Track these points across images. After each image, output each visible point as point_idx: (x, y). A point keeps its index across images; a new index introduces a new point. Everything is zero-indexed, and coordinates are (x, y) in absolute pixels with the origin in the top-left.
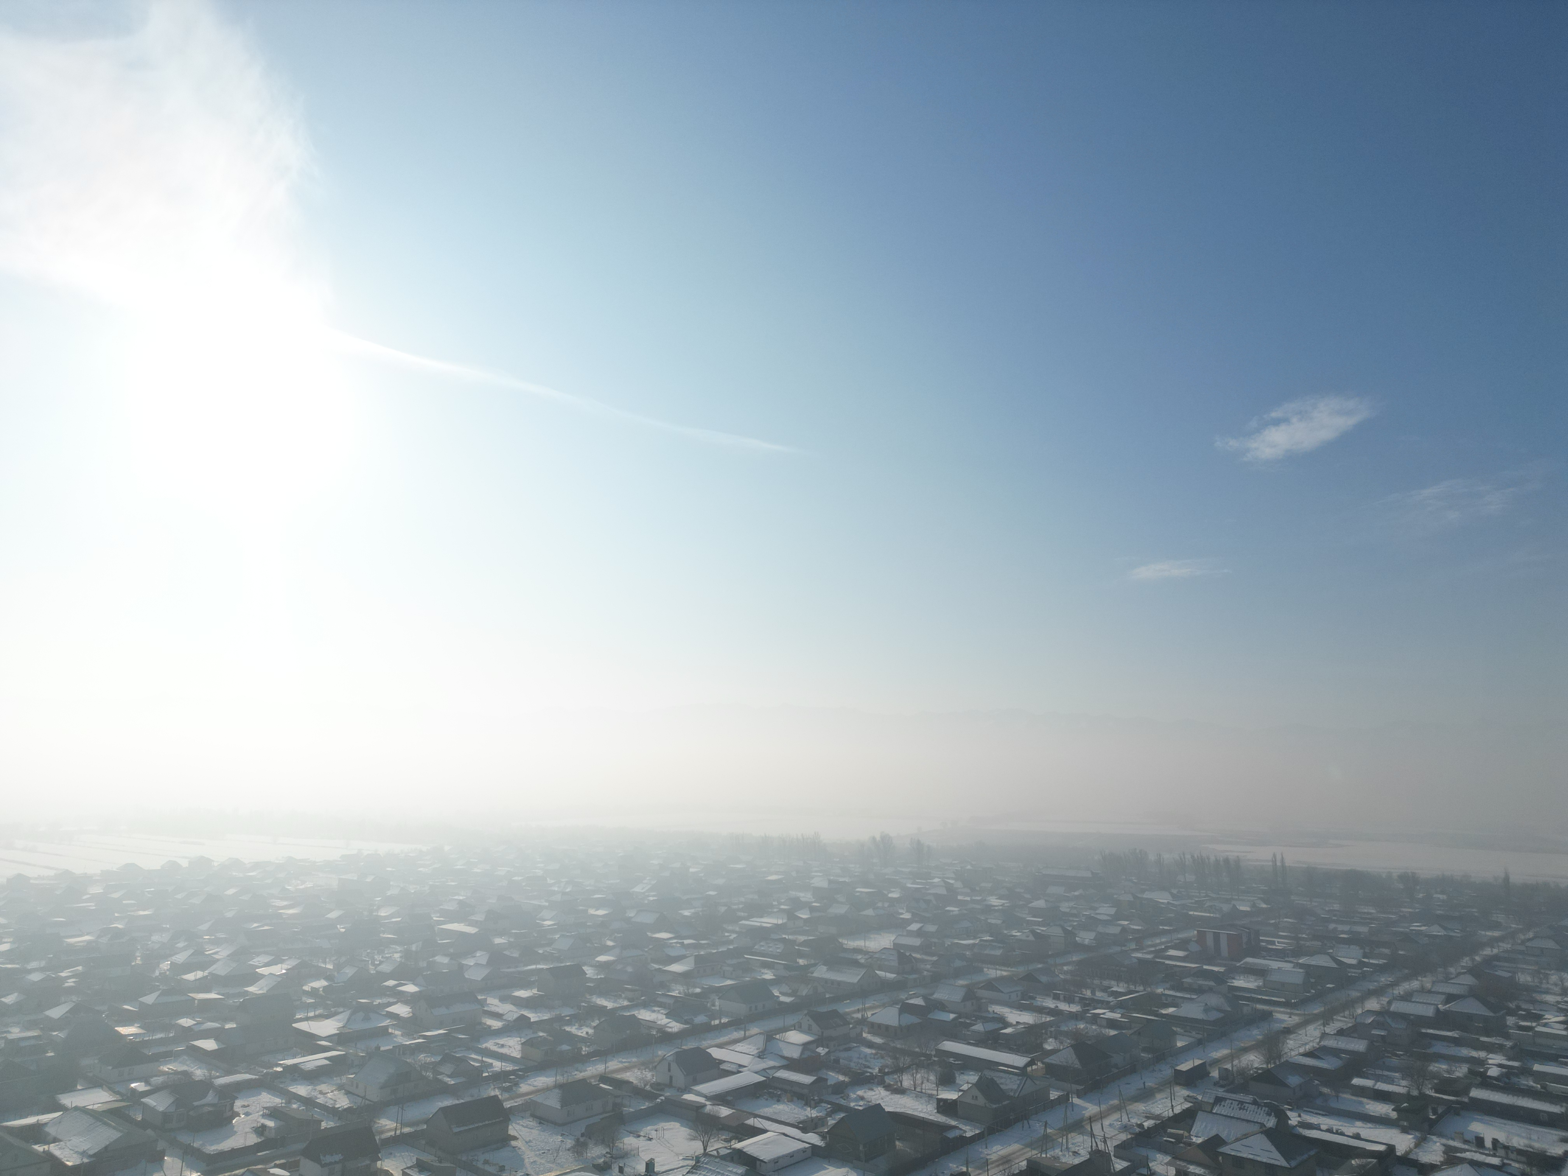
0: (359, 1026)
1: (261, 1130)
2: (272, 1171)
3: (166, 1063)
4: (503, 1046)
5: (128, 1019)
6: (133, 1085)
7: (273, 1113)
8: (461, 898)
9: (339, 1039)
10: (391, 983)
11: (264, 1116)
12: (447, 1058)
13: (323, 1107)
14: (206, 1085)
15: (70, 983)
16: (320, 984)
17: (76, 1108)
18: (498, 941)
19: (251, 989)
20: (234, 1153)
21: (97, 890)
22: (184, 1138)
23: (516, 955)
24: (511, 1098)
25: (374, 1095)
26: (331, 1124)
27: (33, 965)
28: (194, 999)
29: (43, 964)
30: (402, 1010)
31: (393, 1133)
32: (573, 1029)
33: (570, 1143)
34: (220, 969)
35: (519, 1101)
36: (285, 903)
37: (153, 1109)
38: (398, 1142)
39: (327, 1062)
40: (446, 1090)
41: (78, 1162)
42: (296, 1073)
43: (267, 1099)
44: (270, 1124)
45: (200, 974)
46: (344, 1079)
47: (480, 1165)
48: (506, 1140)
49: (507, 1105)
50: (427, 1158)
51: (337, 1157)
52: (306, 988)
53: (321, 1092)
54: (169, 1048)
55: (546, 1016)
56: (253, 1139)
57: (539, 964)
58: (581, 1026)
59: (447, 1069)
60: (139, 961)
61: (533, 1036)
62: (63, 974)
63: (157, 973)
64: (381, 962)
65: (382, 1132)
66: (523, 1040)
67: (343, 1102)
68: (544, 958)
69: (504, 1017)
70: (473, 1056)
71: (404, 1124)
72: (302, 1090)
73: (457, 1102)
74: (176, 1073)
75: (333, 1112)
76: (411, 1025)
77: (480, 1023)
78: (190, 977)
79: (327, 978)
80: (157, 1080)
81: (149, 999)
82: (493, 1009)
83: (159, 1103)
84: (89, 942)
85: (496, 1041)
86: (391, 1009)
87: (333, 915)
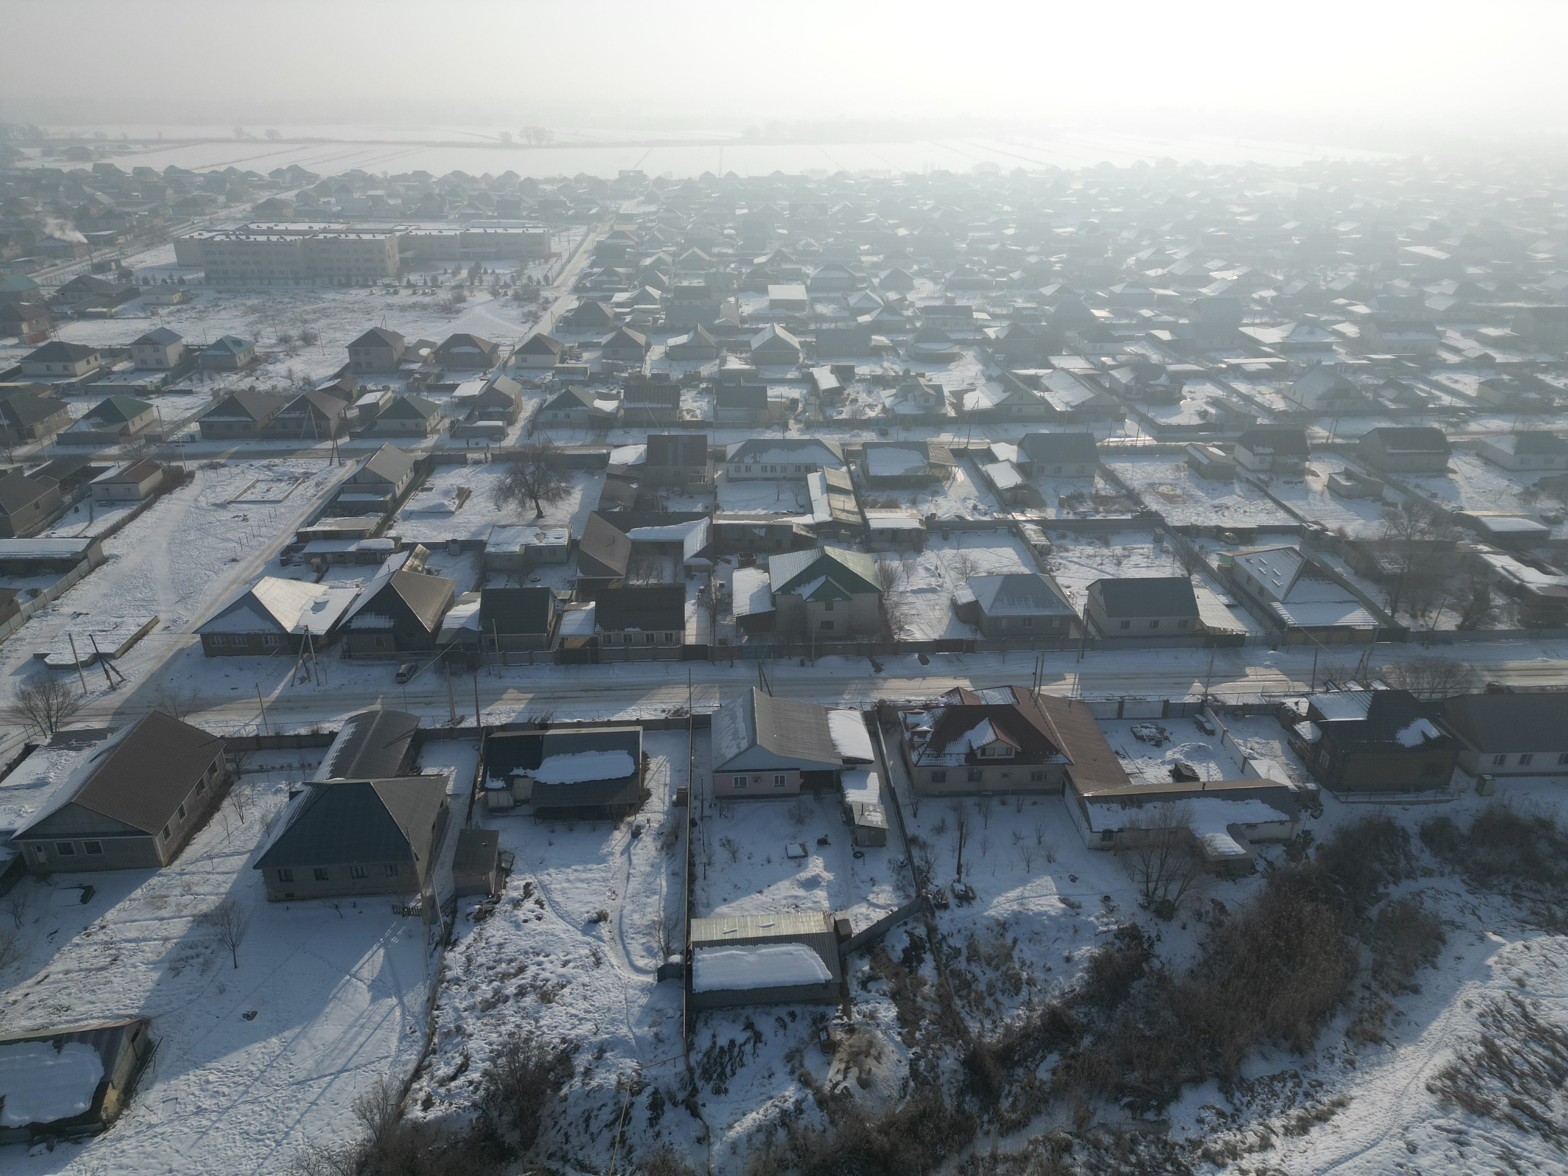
0: (1303, 338)
1: (1203, 414)
2: (1211, 449)
3: (1129, 345)
4: (1456, 381)
5: (1101, 304)
6: (1103, 359)
7: (1215, 402)
8: (1435, 218)
9: (1283, 348)
10: (1341, 301)
11: (1207, 403)
12: (1391, 383)
13: (1261, 406)
14: (1159, 370)
15: (1057, 267)
16: (1268, 293)
17: (1062, 369)
18: (1472, 270)
19: (1204, 290)
20: (1179, 428)
21: (1077, 186)
22: (1142, 408)
23: (1491, 288)
24: (1456, 434)
25: (1310, 404)
26: (1266, 422)
27: (1031, 249)
28: (1154, 293)
29: (1038, 249)
30: (1350, 330)
31: (1324, 441)
32: (1548, 379)
33: (1517, 489)
34: (1178, 269)
35: (1466, 439)
36: (1242, 210)
37: (1118, 381)
38: (1327, 450)
39: (1268, 367)
40: (1384, 413)
41: (1064, 409)
42: (1237, 371)
43: (1210, 390)
44: (1212, 411)
45: (1160, 272)
46: (1282, 385)
47: (1410, 487)
48: (1443, 471)
49: (1451, 439)
50: (1355, 469)
51: (1269, 450)
52: (1255, 296)
53: (1259, 393)
54: (1132, 333)
55: (1515, 359)
56: (1196, 421)
57: (1520, 301)
58: (1559, 376)
59: (1391, 393)
60: (1110, 254)
61: (1495, 377)
62: (1053, 259)
63: (1124, 267)
64: (1333, 280)
65: (1314, 438)
66: (1482, 380)
67: (1279, 405)
68: (1528, 296)
69: (1464, 353)
70: (1421, 386)
71: (1336, 435)
72: (1242, 387)
73: (1394, 426)
74: (1136, 354)
75: (1269, 411)
76: (1356, 346)
77: (1434, 355)
78: (1152, 273)
79: (1275, 289)
80: (1122, 358)
81: (1118, 289)
82: (1452, 342)
83: (1123, 376)
84: (1071, 233)
85: (1451, 376)
86: (1338, 327)
87: (1289, 226)
